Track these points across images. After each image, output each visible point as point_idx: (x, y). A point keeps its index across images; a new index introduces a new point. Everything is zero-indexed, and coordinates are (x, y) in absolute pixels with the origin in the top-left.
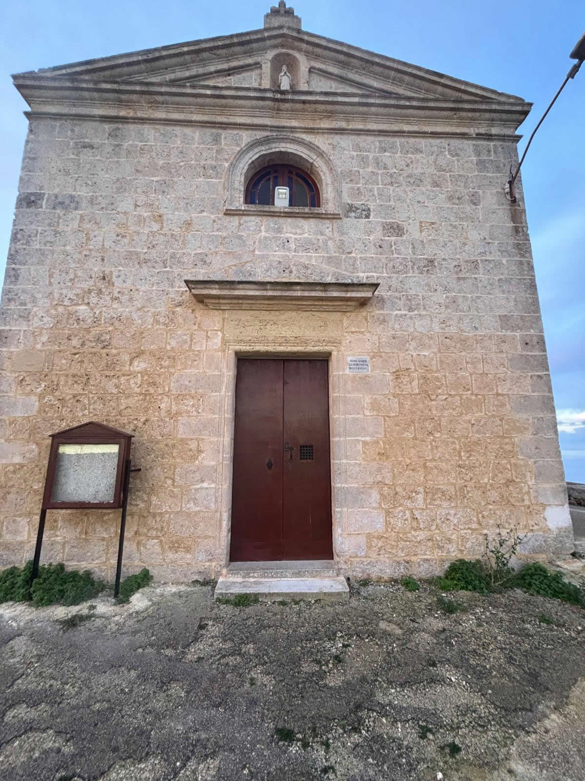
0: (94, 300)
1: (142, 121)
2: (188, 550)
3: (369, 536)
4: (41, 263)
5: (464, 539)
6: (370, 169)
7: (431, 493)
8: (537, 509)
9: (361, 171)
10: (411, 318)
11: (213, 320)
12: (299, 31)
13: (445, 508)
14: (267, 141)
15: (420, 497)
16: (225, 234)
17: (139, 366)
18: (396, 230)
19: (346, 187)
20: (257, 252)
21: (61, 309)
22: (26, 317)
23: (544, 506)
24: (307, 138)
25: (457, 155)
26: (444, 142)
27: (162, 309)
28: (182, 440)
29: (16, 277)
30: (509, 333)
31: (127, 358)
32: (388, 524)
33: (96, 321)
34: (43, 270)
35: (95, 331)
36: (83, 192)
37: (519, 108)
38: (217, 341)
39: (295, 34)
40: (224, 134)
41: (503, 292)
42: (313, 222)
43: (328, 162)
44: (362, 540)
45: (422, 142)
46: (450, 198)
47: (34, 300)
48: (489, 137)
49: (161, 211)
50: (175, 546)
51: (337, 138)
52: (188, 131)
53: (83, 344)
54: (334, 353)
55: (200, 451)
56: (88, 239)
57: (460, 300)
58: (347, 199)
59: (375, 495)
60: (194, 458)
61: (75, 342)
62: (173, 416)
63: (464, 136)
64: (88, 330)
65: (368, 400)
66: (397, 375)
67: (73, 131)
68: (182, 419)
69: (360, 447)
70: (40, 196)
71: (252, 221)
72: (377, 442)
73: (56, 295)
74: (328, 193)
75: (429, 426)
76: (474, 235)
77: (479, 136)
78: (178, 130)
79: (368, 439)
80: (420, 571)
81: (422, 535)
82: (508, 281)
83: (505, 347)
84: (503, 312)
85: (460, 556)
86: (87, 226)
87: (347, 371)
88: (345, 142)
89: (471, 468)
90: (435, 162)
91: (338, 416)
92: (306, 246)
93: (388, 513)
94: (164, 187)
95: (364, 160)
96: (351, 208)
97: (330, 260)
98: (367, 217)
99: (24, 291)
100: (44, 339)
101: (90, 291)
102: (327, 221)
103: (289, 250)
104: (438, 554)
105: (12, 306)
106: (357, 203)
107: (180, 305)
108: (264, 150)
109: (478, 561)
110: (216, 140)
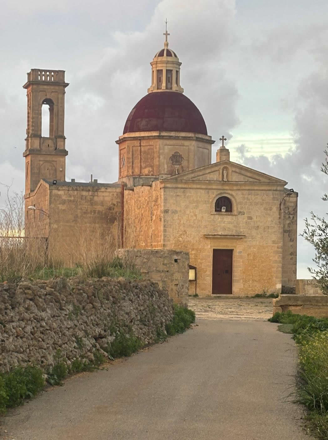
0: (183, 236)
1: (190, 188)
2: (205, 290)
3: (240, 289)
4: (170, 228)
5: (259, 290)
6: (245, 201)
7: (253, 281)
8: (275, 284)
9: (243, 201)
10: (252, 241)
11: (208, 242)
12: (230, 161)
13: (255, 283)
14: (221, 193)
15: (251, 282)
16: (210, 220)
17: (193, 252)
18: (250, 218)
19: (239, 206)
20: (218, 225)
21: (176, 239)
22: (169, 240)
23: (276, 284)
24: (229, 192)
25: (267, 196)
26: (264, 192)
27: (197, 239)
28: (203, 269)
29: (166, 231)
30: (274, 245)
31: (190, 250)
32: (244, 286)
33: (184, 241)
34: (171, 230)
35: (183, 244)
36: (178, 209)
37: (284, 184)
38: (209, 246)
39: (228, 162)
40: (210, 191)
41: (274, 234)
42: (231, 216)
43: (235, 199)
44: (238, 290)
45: (259, 192)
46: (264, 209)
47: (170, 237)
48: (276, 190)
49: (196, 214)
50: (202, 289)
51: (237, 192)
52: (201, 191)
53: (181, 247)
54: (235, 250)
55: (207, 271)
56: (180, 221)
57: (264, 237)
58: (239, 210)
59: (242, 281)
60: (205, 272)
61: (180, 246)
62: (201, 263)
63: (270, 190)
64: (182, 244)
65: (241, 261)
66: (248, 255)
67: (174, 191)
68: (203, 264)
69: (239, 271)
70: (169, 210)
71: (217, 216)
72: (242, 270)
73: (175, 235)
74: (235, 208)
75: (254, 266)
76: (269, 219)
77: (274, 190)
78: (199, 190)
79: (241, 269)
80: (250, 296)
81: (251, 289)
82: (276, 232)
83: (273, 248)
84: (273, 240)
85: (258, 293)
86: (180, 218)
87: (237, 254)
88: (240, 193)
89: (262, 275)
90: (262, 198)
91: (235, 264)
92: (230, 223)
93: (244, 284)
94: (197, 207)
95: (244, 198)
96: (240, 212)
97: (235, 226)
98: (244, 214)
99: (168, 235)
100: (173, 245)
101: (182, 235)
102: (234, 216)
103: (225, 224)
104: (253, 293)
105: (166, 238)
106: (242, 211)
107: (201, 238)
108: (220, 196)
109: (262, 294)
110: (208, 193)
